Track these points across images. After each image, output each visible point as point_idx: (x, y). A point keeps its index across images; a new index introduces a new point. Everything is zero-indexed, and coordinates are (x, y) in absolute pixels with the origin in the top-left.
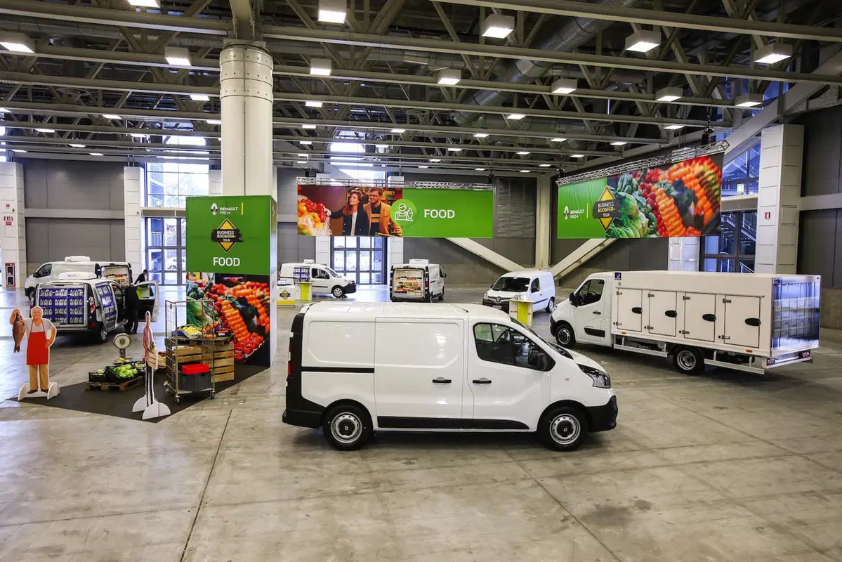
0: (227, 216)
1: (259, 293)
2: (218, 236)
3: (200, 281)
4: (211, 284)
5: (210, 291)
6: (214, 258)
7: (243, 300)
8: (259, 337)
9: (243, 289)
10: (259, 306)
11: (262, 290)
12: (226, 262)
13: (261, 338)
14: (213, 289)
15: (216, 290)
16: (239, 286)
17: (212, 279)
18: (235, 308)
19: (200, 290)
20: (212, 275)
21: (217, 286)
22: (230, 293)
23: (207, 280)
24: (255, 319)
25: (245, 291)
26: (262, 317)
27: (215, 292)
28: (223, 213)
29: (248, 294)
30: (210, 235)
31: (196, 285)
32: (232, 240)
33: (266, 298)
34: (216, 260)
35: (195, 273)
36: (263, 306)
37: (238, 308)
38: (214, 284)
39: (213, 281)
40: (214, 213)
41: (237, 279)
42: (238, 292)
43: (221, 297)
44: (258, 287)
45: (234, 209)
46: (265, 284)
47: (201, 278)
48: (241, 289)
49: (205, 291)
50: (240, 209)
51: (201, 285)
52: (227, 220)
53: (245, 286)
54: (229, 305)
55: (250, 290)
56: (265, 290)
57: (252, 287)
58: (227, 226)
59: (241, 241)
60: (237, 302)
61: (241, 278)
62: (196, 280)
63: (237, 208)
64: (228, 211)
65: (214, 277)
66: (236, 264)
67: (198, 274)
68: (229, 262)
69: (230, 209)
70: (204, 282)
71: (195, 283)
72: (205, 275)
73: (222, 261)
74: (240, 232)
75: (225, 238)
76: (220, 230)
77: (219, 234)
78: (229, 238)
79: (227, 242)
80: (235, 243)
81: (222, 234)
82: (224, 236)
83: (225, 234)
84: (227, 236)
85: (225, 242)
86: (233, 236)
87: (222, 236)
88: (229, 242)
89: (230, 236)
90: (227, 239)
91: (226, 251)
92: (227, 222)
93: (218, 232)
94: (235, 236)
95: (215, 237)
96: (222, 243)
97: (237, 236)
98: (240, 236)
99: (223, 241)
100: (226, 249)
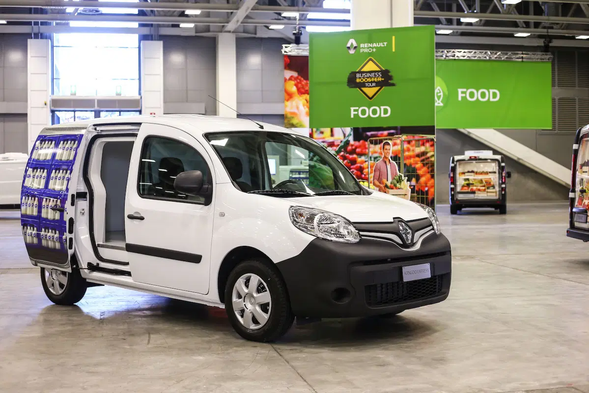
0: (370, 54)
2: (358, 80)
3: (331, 139)
4: (347, 143)
5: (346, 151)
6: (352, 109)
9: (396, 146)
10: (419, 165)
11: (423, 145)
12: (369, 112)
14: (349, 148)
15: (355, 149)
17: (350, 135)
20: (348, 130)
21: (357, 143)
22: (376, 152)
23: (342, 137)
24: (413, 182)
26: (423, 180)
27: (353, 152)
28: (366, 50)
29: (402, 152)
30: (346, 80)
31: (325, 145)
32: (378, 84)
33: (429, 155)
34: (355, 110)
35: (322, 129)
36: (424, 165)
38: (352, 142)
39: (351, 139)
40: (352, 52)
41: (386, 133)
43: (363, 158)
45: (381, 45)
47: (332, 135)
49: (338, 152)
50: (390, 44)
51: (331, 144)
52: (371, 60)
53: (398, 141)
55: (406, 146)
56: (427, 145)
57: (409, 142)
58: (371, 67)
59: (393, 85)
61: (392, 131)
62: (324, 138)
63: (385, 43)
64: (373, 48)
65: (352, 133)
66: (384, 114)
67: (327, 131)
68: (374, 112)
69: (375, 45)
70: (337, 140)
71: (323, 142)
72: (338, 131)
73: (364, 112)
74: (390, 74)
75: (368, 82)
76: (360, 72)
77: (360, 78)
78: (374, 82)
79: (370, 87)
80: (384, 87)
81: (364, 78)
82: (366, 80)
83: (368, 78)
84: (371, 80)
85: (367, 87)
86: (380, 79)
87: (364, 80)
88: (374, 87)
89: (376, 80)
90: (372, 82)
91: (370, 98)
92: (371, 62)
93: (358, 75)
94: (383, 79)
95: (352, 81)
96: (363, 89)
97: (386, 79)
98: (391, 78)
99: (365, 86)
100: (371, 96)
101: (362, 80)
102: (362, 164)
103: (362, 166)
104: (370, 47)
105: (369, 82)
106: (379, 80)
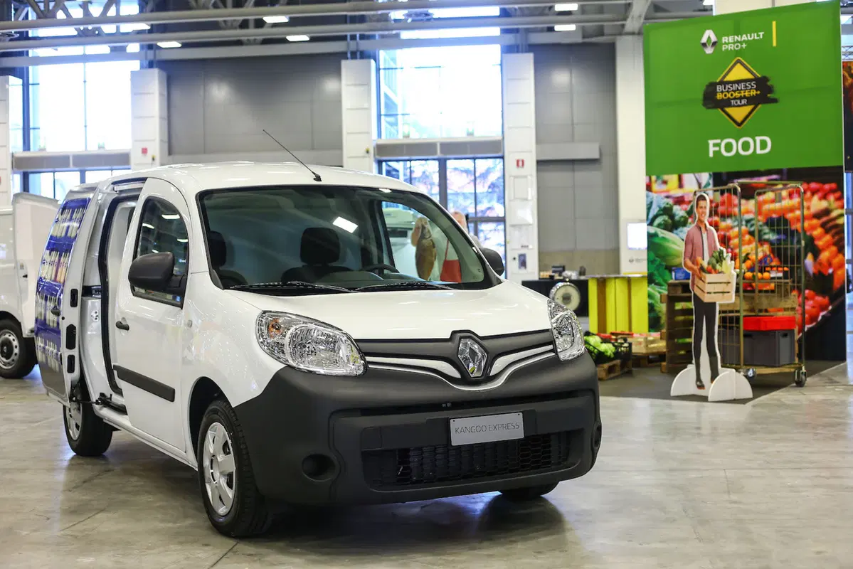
0: (737, 53)
1: (817, 204)
2: (719, 96)
3: (678, 193)
6: (711, 142)
7: (778, 223)
8: (819, 299)
9: (780, 200)
10: (817, 232)
11: (824, 197)
12: (737, 147)
13: (826, 300)
16: (770, 195)
17: (708, 184)
18: (762, 241)
19: (679, 211)
20: (705, 177)
21: (720, 198)
22: (748, 212)
23: (695, 188)
24: (809, 261)
25: (787, 203)
26: (825, 255)
28: (731, 47)
29: (792, 210)
30: (700, 96)
31: (671, 201)
32: (752, 101)
33: (834, 214)
34: (715, 145)
35: (666, 177)
36: (827, 232)
37: (767, 241)
40: (709, 50)
41: (764, 180)
42: (767, 207)
43: (729, 222)
44: (814, 193)
45: (755, 36)
46: (833, 185)
47: (681, 186)
48: (773, 201)
50: (768, 35)
51: (680, 201)
52: (739, 61)
53: (784, 193)
54: (747, 237)
55: (796, 200)
56: (832, 198)
57: (802, 194)
58: (739, 73)
59: (775, 101)
60: (766, 229)
61: (774, 177)
62: (668, 191)
63: (761, 34)
64: (741, 43)
65: (711, 182)
66: (761, 149)
67: (673, 179)
68: (746, 146)
69: (744, 37)
70: (688, 194)
71: (667, 197)
72: (689, 179)
73: (729, 147)
74: (769, 83)
75: (735, 99)
76: (722, 83)
77: (722, 92)
78: (745, 97)
79: (739, 106)
80: (760, 106)
81: (728, 92)
82: (732, 95)
83: (734, 91)
84: (739, 95)
85: (734, 106)
86: (754, 93)
87: (729, 95)
88: (744, 105)
89: (747, 94)
90: (741, 98)
91: (739, 125)
92: (739, 65)
93: (719, 88)
94: (759, 92)
95: (711, 99)
96: (728, 110)
97: (763, 92)
98: (770, 90)
99: (730, 105)
100: (739, 119)
101: (725, 95)
102: (728, 231)
103: (727, 234)
104: (738, 42)
105: (737, 99)
106: (752, 93)
